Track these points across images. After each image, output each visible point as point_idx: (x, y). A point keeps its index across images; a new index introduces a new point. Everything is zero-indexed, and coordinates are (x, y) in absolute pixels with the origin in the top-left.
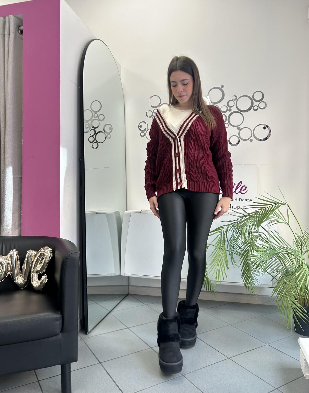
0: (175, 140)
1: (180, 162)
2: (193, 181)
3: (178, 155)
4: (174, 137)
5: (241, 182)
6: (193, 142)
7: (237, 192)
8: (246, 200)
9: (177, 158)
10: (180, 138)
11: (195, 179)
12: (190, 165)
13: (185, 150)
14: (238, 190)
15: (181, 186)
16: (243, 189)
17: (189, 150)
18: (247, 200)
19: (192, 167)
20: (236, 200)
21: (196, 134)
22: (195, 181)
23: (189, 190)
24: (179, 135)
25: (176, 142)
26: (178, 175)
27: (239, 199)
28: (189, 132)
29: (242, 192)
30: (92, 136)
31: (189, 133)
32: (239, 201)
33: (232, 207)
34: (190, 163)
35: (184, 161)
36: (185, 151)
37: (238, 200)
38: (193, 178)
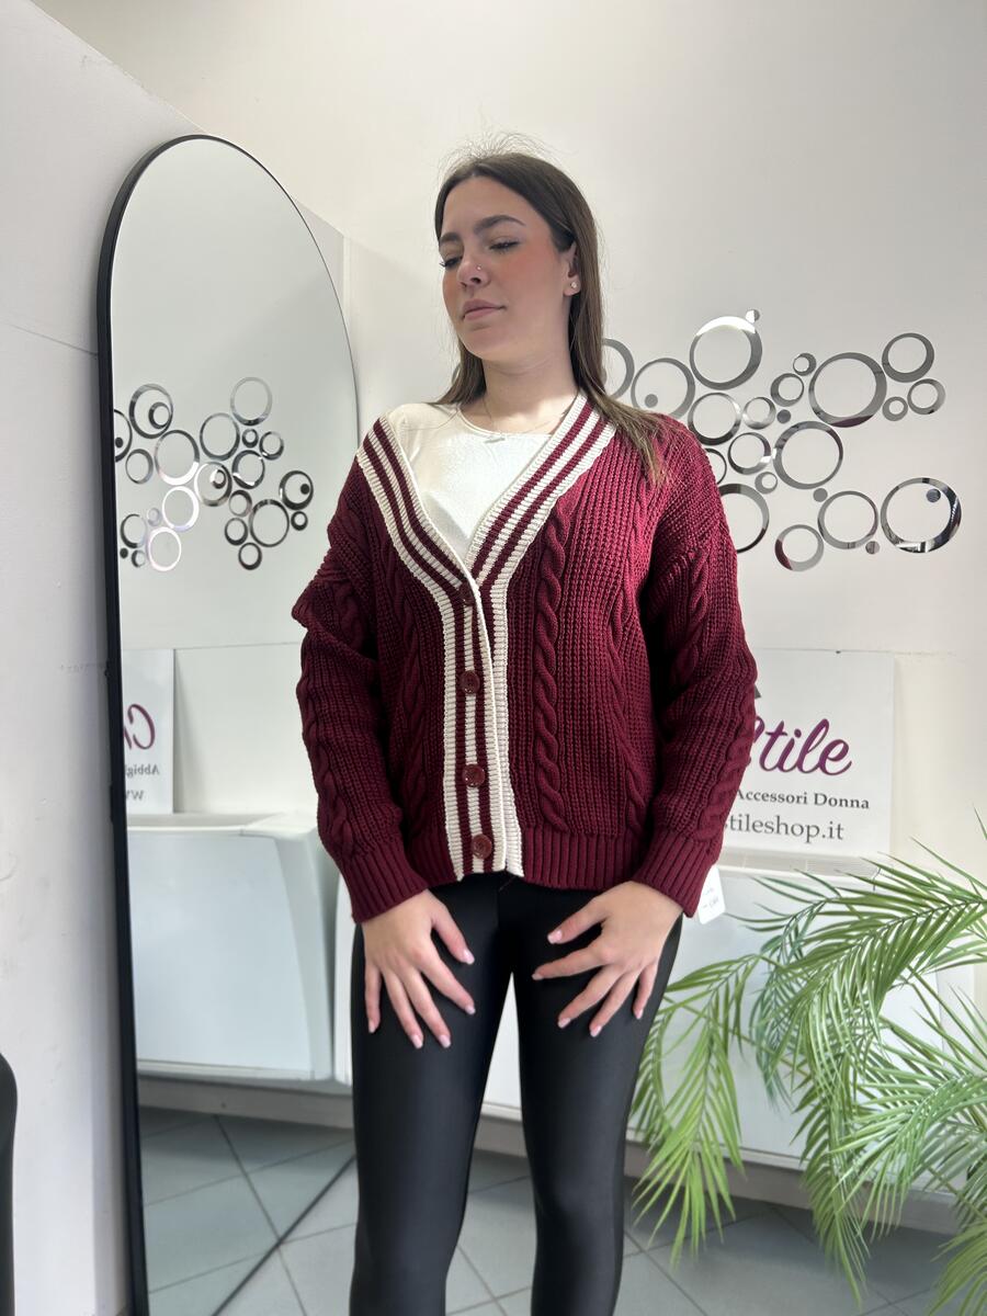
0: (460, 598)
1: (483, 726)
2: (555, 828)
3: (472, 682)
4: (455, 582)
5: (824, 724)
6: (557, 613)
7: (807, 765)
8: (842, 802)
9: (471, 702)
10: (486, 589)
11: (566, 821)
12: (540, 743)
13: (516, 658)
14: (812, 759)
15: (489, 861)
16: (834, 753)
17: (534, 660)
18: (849, 804)
19: (549, 754)
20: (802, 800)
21: (573, 573)
22: (563, 833)
23: (530, 880)
24: (484, 574)
25: (468, 612)
26: (473, 796)
27: (816, 795)
28: (534, 557)
29: (830, 765)
30: (238, 517)
31: (536, 567)
32: (816, 802)
33: (782, 828)
34: (538, 734)
35: (505, 720)
36: (516, 663)
37: (811, 799)
38: (557, 812)
